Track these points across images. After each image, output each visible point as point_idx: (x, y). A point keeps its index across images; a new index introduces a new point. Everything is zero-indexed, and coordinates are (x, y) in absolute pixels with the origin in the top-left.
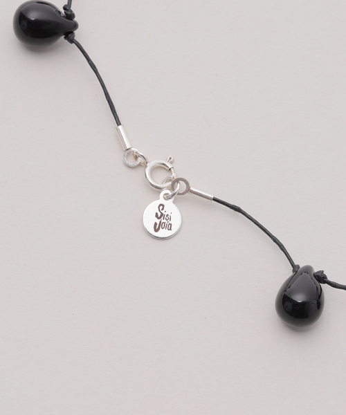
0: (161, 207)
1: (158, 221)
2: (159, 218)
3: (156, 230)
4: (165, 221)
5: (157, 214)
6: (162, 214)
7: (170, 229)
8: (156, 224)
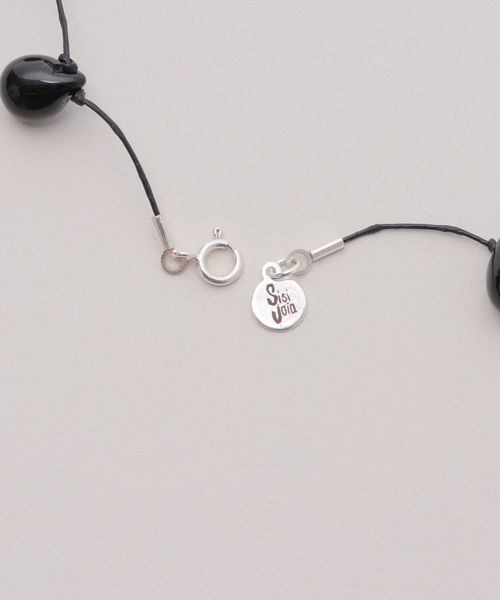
0: (270, 289)
1: (275, 309)
2: (274, 304)
3: (278, 321)
4: (283, 304)
5: (269, 300)
6: (276, 297)
7: (295, 311)
8: (274, 314)
